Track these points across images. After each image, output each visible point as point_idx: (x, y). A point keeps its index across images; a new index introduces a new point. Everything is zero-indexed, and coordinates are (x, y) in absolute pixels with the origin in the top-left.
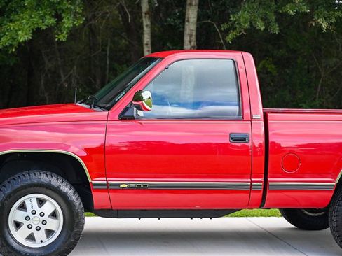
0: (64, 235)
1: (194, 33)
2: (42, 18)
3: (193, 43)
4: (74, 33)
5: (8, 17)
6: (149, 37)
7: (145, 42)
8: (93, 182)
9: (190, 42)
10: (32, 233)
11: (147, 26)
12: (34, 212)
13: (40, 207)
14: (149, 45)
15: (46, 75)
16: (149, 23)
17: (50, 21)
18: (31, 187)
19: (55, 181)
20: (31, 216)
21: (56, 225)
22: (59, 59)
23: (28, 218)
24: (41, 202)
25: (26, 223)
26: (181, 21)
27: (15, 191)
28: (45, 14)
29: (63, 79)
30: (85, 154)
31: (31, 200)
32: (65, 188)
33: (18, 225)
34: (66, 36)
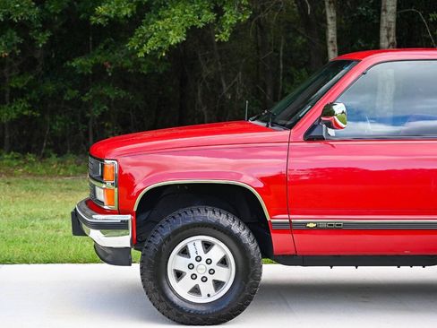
0: (237, 287)
1: (393, 26)
2: (199, 13)
3: (391, 39)
4: (237, 30)
5: (156, 13)
6: (335, 33)
7: (329, 40)
8: (272, 220)
9: (388, 37)
10: (197, 285)
11: (332, 18)
12: (199, 259)
13: (206, 252)
14: (335, 43)
15: (204, 84)
16: (334, 14)
17: (209, 17)
18: (195, 227)
19: (224, 220)
20: (196, 264)
21: (227, 275)
22: (220, 63)
23: (191, 266)
24: (207, 246)
25: (189, 273)
26: (376, 10)
27: (175, 233)
28: (202, 8)
29: (225, 88)
30: (261, 185)
31: (194, 244)
32: (237, 228)
33: (179, 275)
34: (229, 35)
